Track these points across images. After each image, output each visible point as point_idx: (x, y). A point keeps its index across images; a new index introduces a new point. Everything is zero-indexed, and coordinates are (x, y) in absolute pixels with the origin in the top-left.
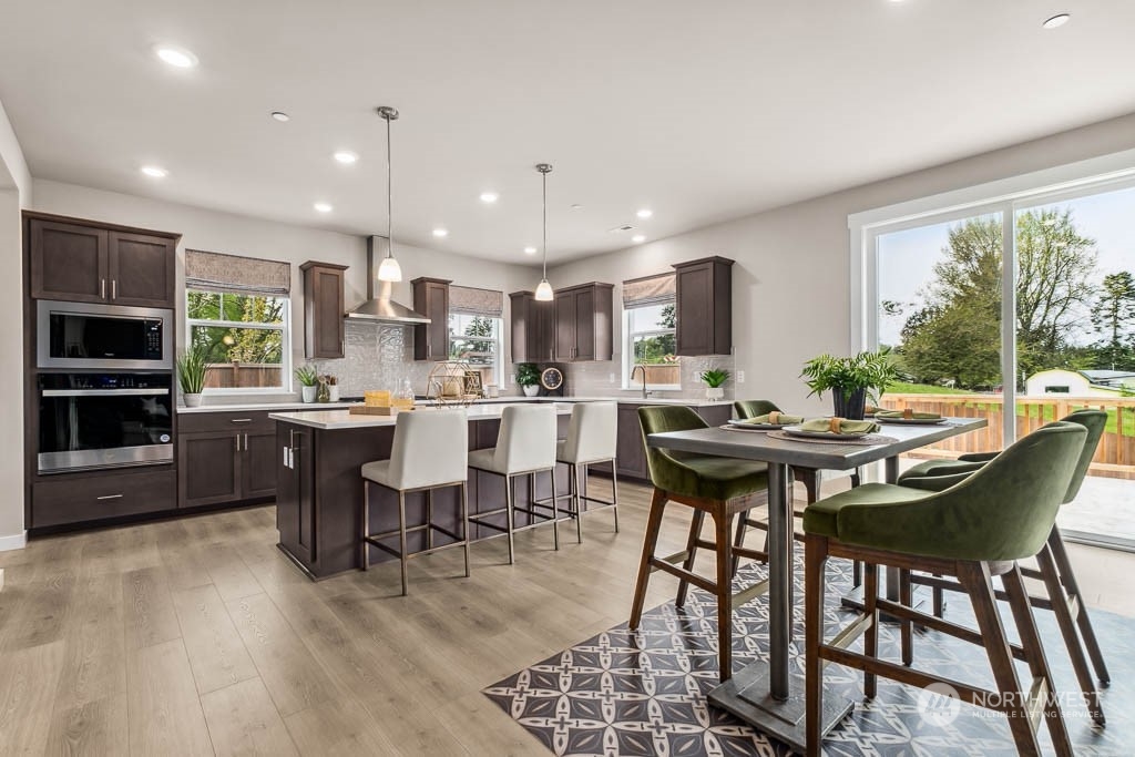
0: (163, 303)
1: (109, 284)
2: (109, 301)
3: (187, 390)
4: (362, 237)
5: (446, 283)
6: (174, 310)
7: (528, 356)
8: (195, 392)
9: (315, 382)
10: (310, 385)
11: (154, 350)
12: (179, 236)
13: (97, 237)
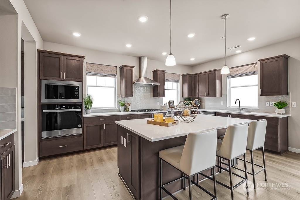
0: (80, 80)
1: (63, 74)
2: (63, 80)
3: (87, 108)
4: (138, 57)
5: (164, 71)
6: (83, 82)
7: (189, 95)
8: (89, 109)
9: (124, 105)
10: (123, 106)
11: (76, 96)
12: (84, 57)
13: (59, 58)
